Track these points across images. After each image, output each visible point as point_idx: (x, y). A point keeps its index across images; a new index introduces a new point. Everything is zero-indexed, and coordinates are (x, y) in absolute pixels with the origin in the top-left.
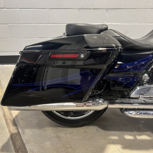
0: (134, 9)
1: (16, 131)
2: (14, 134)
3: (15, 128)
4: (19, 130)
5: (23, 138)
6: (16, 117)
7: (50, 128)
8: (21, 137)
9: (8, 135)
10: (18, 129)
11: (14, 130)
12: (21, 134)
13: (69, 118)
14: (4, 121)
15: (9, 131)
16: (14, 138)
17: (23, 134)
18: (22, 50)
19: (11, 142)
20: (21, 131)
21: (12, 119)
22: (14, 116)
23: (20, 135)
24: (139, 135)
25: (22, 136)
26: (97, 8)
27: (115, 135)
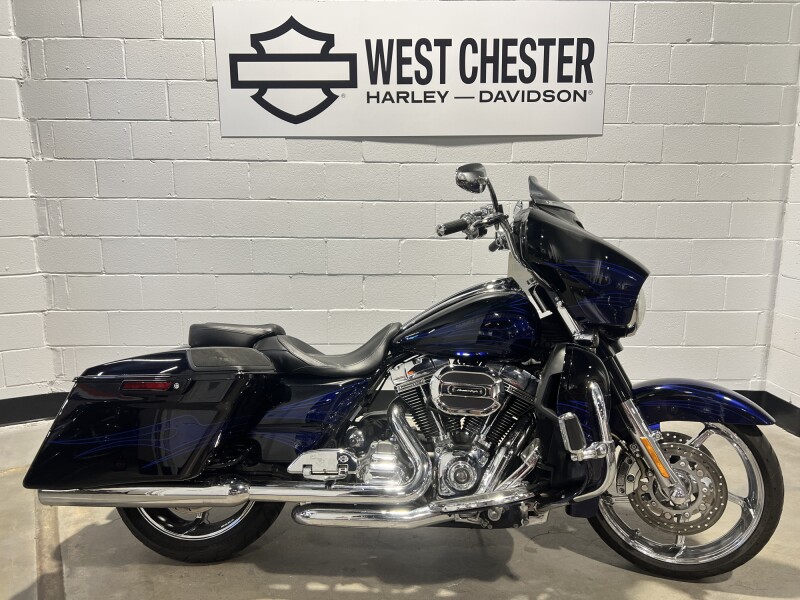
0: (433, 275)
1: (55, 570)
2: (48, 575)
3: (54, 563)
4: (64, 568)
5: (65, 584)
6: (67, 541)
7: (138, 566)
8: (63, 582)
9: (35, 577)
10: (61, 565)
11: (50, 566)
12: (65, 576)
13: (183, 536)
14: (35, 549)
15: (40, 569)
16: (44, 581)
17: (68, 577)
18: (79, 375)
19: (36, 590)
20: (68, 569)
21: (55, 545)
22: (62, 540)
23: (62, 578)
24: (343, 583)
25: (65, 579)
26: (337, 273)
27: (285, 583)
